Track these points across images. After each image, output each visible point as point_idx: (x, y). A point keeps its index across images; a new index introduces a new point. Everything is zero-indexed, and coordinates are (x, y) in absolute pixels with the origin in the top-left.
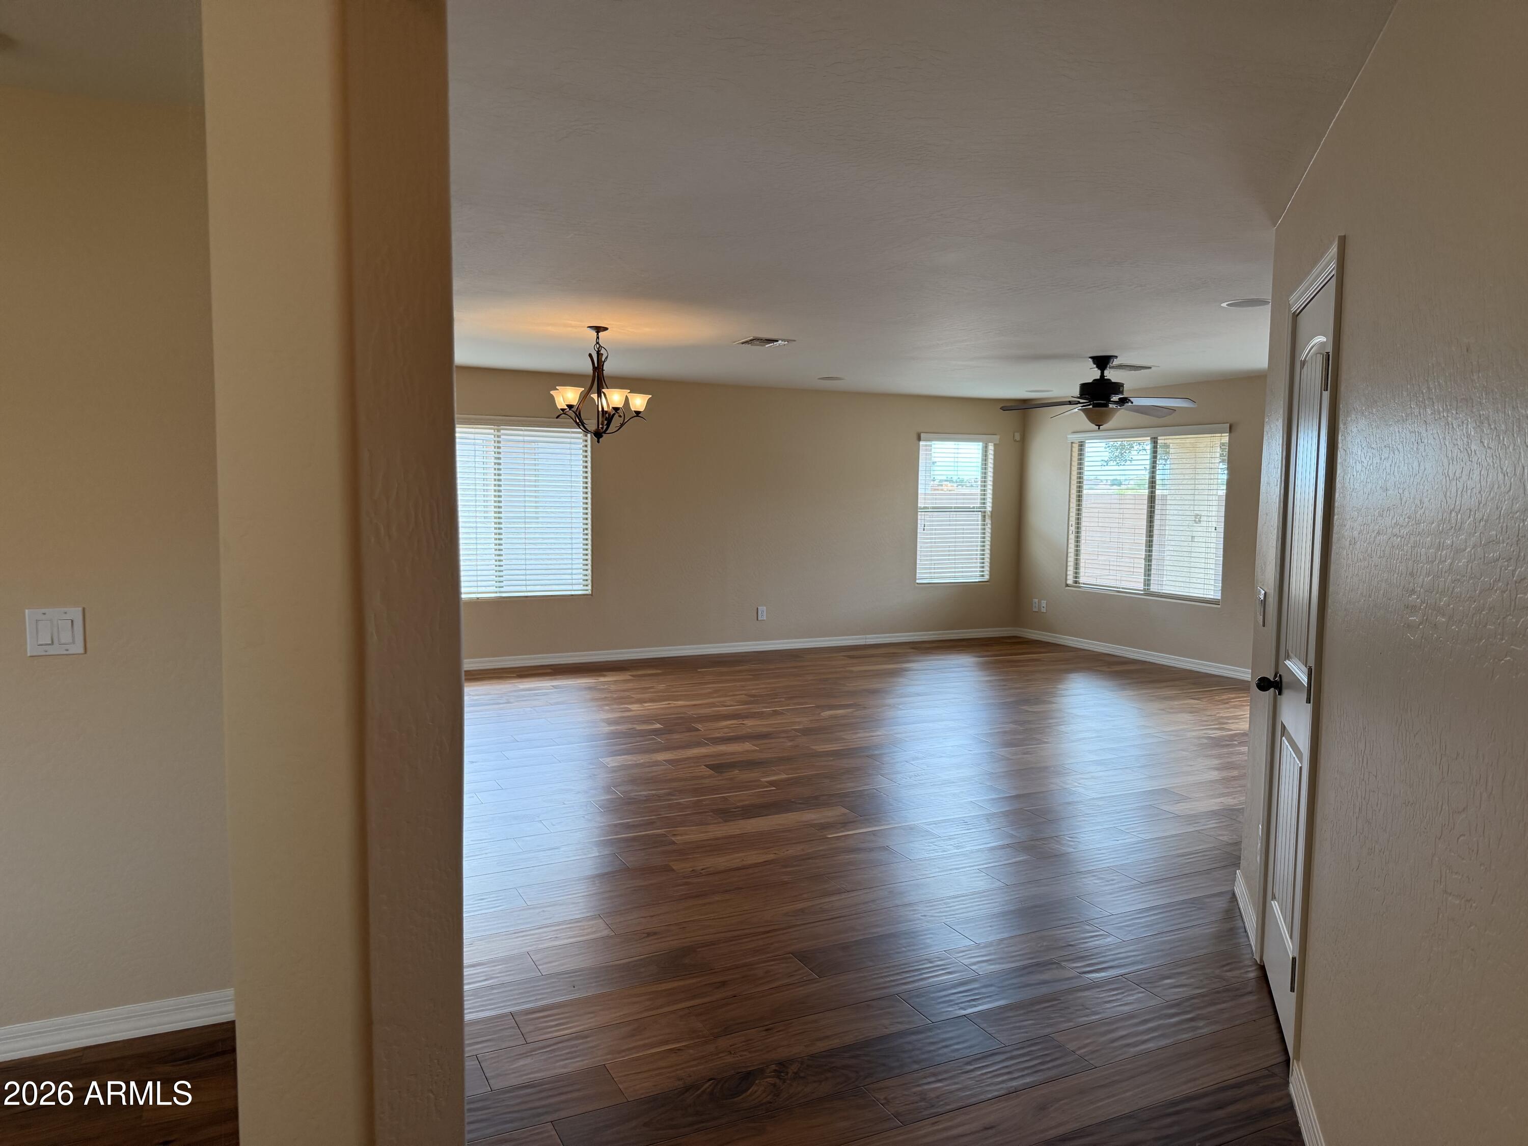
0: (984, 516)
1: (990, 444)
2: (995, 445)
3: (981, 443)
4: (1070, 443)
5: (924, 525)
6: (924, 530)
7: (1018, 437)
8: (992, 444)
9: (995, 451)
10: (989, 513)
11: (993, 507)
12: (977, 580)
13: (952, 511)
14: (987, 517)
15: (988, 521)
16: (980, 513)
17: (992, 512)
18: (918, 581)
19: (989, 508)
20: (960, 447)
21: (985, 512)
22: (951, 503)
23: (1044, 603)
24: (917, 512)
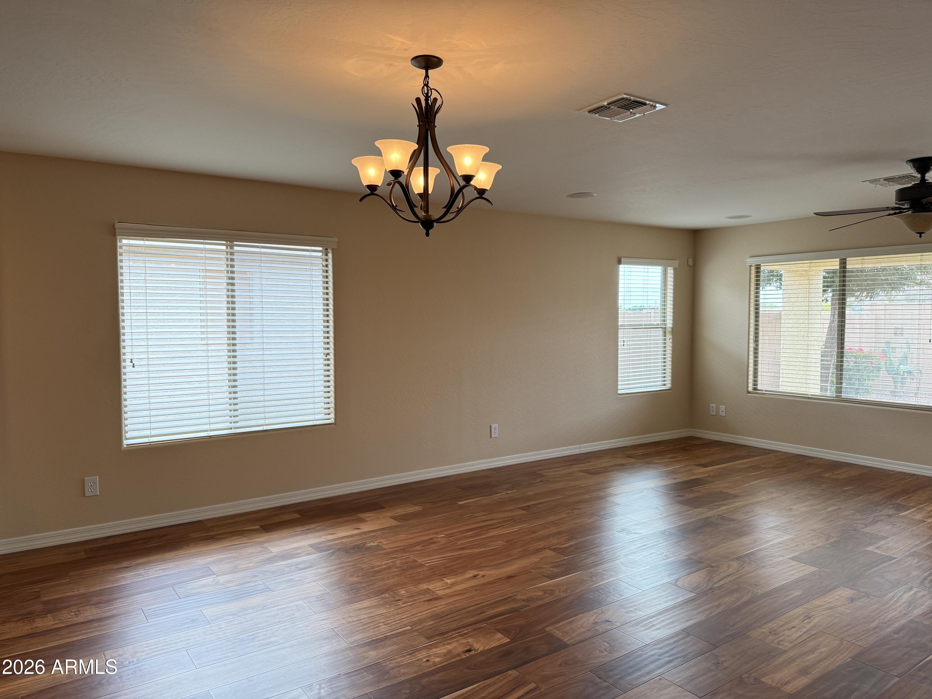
0: (665, 332)
1: (669, 268)
2: (675, 269)
3: (660, 267)
4: (749, 267)
5: (624, 341)
6: (624, 345)
7: (691, 262)
8: (672, 268)
9: (675, 274)
10: (670, 330)
11: (673, 324)
12: (659, 389)
13: (642, 328)
14: (667, 333)
15: (669, 336)
16: (661, 329)
17: (672, 328)
18: (619, 392)
19: (669, 324)
20: (650, 270)
21: (665, 328)
22: (642, 321)
23: (722, 408)
24: (618, 329)
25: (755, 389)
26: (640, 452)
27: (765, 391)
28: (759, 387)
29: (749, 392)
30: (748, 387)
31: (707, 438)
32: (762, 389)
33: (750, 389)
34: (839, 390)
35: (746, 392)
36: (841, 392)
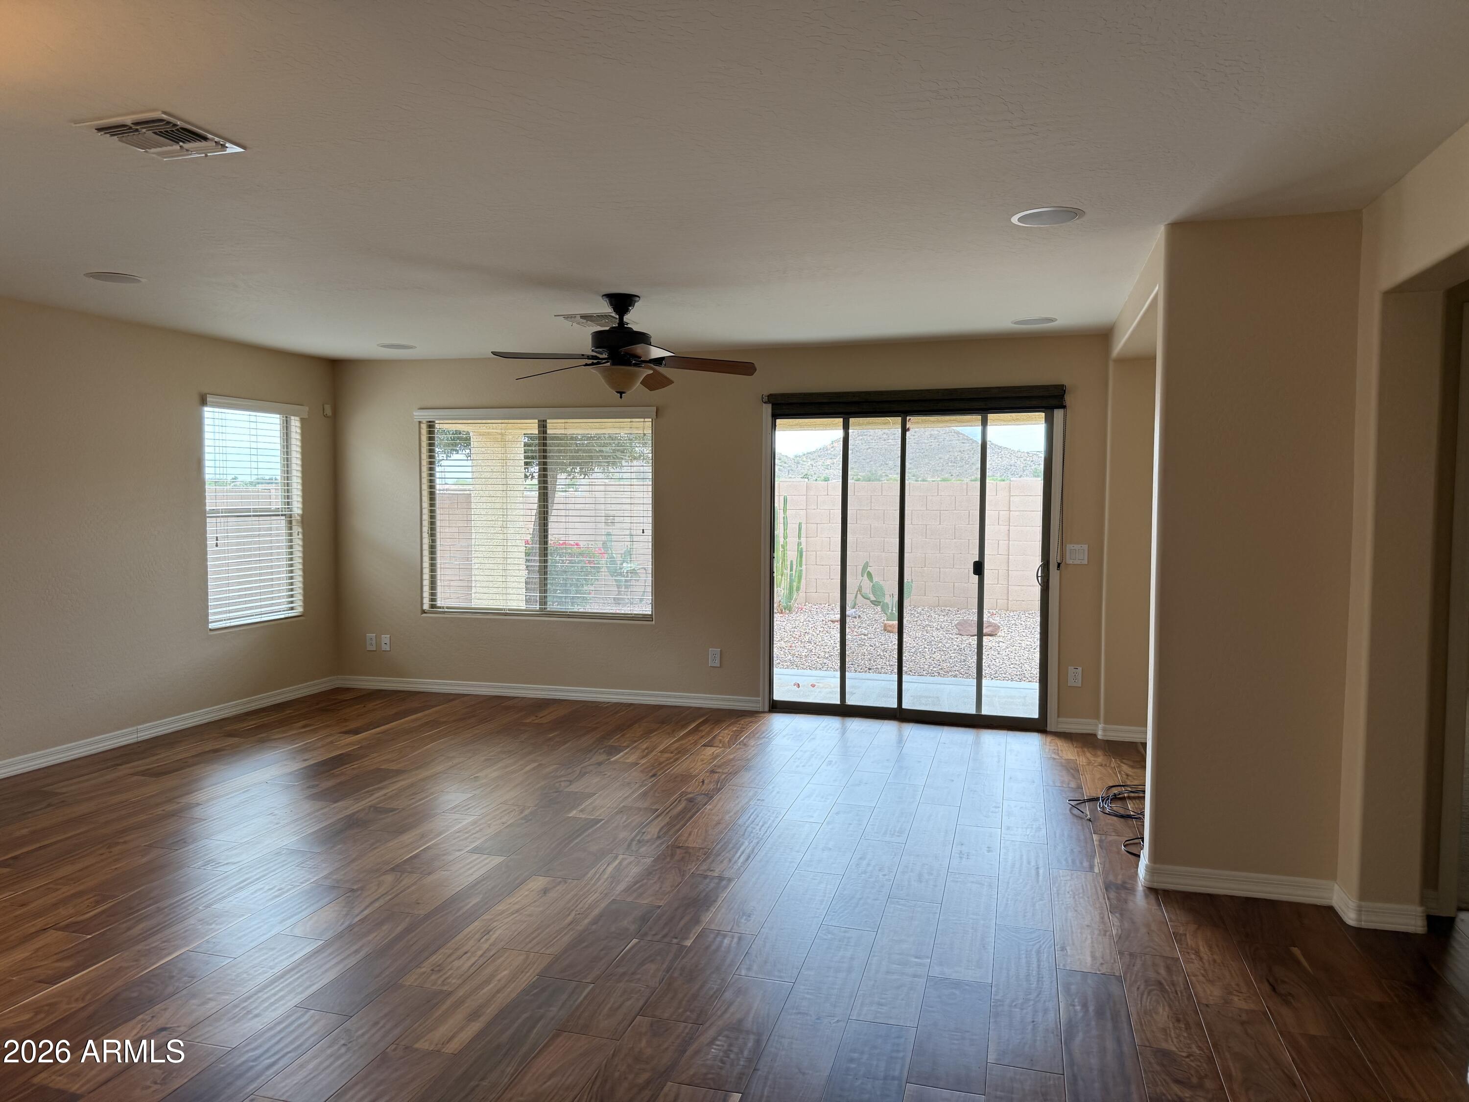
0: (290, 522)
1: (293, 418)
2: (302, 420)
3: (278, 416)
4: (417, 424)
5: (217, 537)
6: (217, 546)
7: (328, 411)
8: (297, 418)
9: (303, 428)
10: (299, 518)
11: (304, 509)
12: (283, 616)
13: (250, 516)
14: (294, 523)
15: (297, 529)
16: (283, 518)
17: (302, 516)
18: (211, 626)
19: (297, 508)
20: (260, 420)
21: (291, 516)
22: (250, 505)
23: (386, 638)
24: (205, 517)
25: (433, 606)
26: (251, 723)
27: (447, 608)
28: (439, 603)
29: (424, 612)
30: (422, 604)
31: (364, 687)
32: (443, 605)
33: (426, 607)
34: (543, 601)
35: (419, 611)
36: (545, 603)
